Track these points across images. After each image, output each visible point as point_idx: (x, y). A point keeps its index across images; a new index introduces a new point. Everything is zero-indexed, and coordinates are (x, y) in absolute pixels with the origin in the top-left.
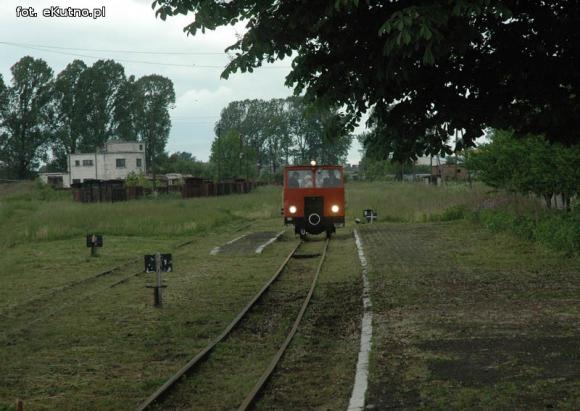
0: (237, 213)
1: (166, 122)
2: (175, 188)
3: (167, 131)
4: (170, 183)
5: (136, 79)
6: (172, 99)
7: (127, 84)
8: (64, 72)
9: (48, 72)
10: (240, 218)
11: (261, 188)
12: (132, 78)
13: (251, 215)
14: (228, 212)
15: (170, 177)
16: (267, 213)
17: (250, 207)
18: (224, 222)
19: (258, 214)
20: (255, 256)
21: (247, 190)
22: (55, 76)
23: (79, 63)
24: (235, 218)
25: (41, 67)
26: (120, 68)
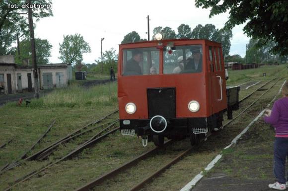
0: (248, 75)
1: (229, 44)
2: (230, 67)
3: (230, 47)
4: (229, 65)
5: (219, 30)
6: (232, 36)
7: (216, 32)
8: (195, 29)
9: (189, 29)
10: (249, 77)
11: (261, 66)
12: (218, 29)
13: (253, 76)
14: (244, 75)
15: (230, 63)
16: (258, 75)
17: (253, 73)
18: (242, 79)
19: (255, 76)
20: (245, 90)
21: (256, 67)
22: (192, 30)
23: (200, 25)
24: (246, 77)
25: (187, 27)
26: (214, 27)
